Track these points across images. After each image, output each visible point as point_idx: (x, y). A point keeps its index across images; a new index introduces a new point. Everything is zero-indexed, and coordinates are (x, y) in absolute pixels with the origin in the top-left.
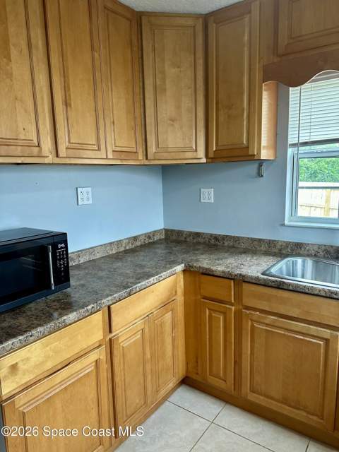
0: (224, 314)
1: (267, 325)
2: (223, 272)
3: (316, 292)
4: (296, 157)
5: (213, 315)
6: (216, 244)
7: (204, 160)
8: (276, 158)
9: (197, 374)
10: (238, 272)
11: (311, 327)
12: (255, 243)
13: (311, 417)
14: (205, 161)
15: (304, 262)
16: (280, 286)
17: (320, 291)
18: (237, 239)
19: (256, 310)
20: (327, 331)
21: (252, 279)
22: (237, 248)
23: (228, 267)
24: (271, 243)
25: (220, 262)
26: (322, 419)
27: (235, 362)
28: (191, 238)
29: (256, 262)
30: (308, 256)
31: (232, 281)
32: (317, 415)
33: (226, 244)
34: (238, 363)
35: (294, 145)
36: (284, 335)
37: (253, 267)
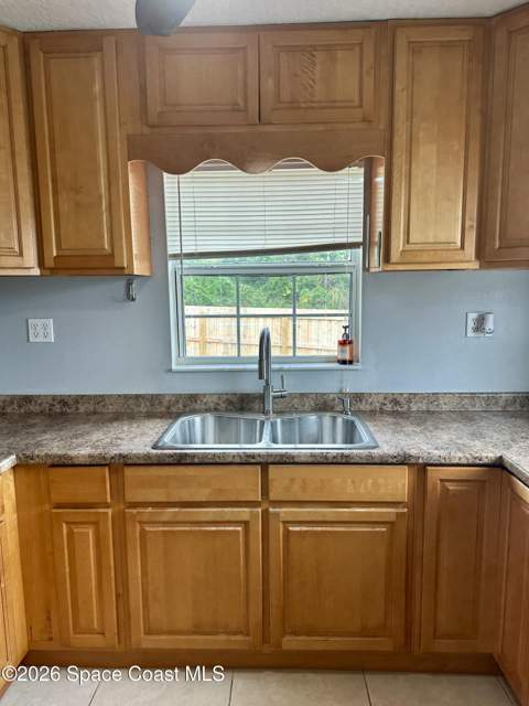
0: (96, 524)
1: (165, 523)
2: (90, 456)
3: (230, 460)
4: (179, 273)
5: (75, 530)
6: (64, 412)
7: (36, 272)
8: (152, 272)
9: (51, 639)
10: (114, 451)
11: (226, 510)
12: (131, 401)
13: (233, 638)
14: (39, 273)
15: (203, 421)
16: (181, 461)
17: (234, 457)
18: (100, 399)
19: (145, 504)
20: (246, 510)
21: (138, 458)
22: (101, 413)
23: (96, 447)
24: (154, 399)
25: (80, 440)
26: (248, 635)
27: (118, 596)
28: (15, 406)
29: (138, 431)
30: (207, 411)
31: (107, 468)
32: (241, 633)
33: (82, 409)
34: (122, 596)
35: (175, 256)
36: (190, 532)
37: (136, 439)
